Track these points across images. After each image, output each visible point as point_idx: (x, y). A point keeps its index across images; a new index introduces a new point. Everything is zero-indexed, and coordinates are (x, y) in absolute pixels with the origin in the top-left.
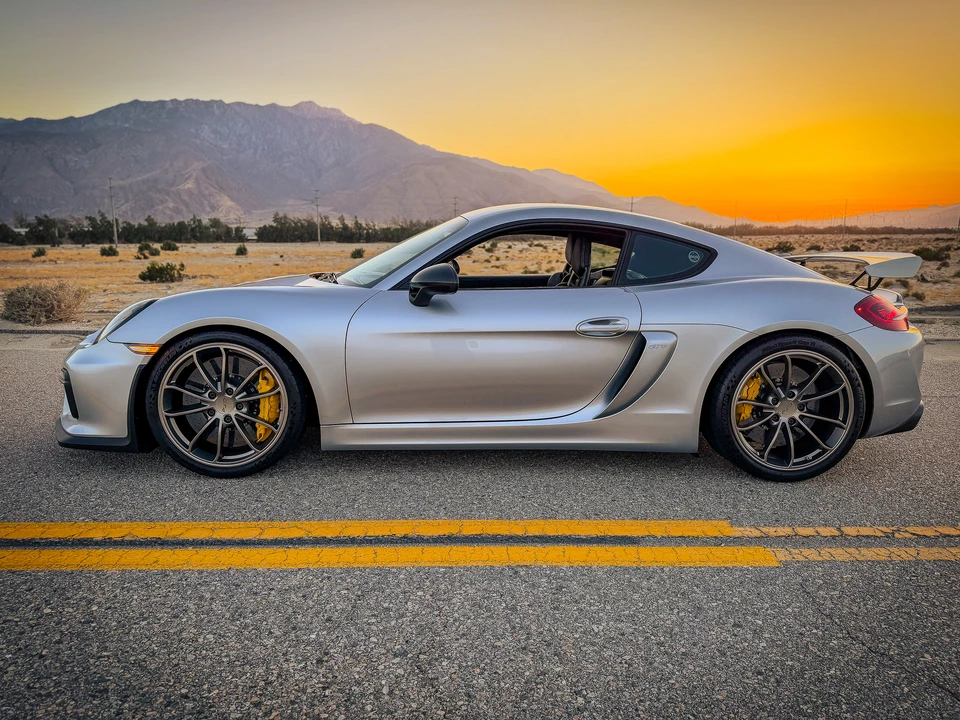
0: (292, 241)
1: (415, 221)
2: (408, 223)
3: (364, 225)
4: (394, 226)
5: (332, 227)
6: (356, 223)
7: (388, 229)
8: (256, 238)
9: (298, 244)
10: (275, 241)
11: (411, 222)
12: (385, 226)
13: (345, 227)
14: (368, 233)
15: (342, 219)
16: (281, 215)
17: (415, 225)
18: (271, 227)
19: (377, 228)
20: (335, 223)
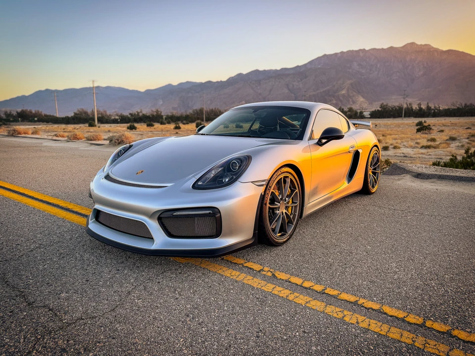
0: (388, 117)
1: (468, 104)
2: (463, 105)
3: (433, 108)
4: (453, 107)
5: (412, 109)
6: (428, 106)
7: (449, 109)
8: (369, 116)
9: (391, 119)
10: (379, 118)
11: (466, 104)
12: (446, 108)
13: (421, 109)
14: (434, 112)
15: (420, 105)
16: (385, 104)
17: (468, 106)
18: (378, 110)
19: (441, 108)
20: (415, 107)
